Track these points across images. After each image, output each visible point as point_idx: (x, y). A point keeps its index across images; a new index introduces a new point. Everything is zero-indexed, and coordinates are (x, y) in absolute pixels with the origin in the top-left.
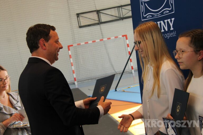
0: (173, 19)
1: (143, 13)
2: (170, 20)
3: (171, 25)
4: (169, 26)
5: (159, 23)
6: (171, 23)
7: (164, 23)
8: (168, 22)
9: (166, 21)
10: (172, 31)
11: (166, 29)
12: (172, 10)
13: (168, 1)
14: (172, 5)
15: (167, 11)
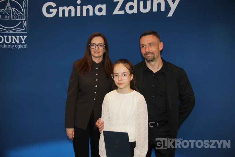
0: (25, 37)
2: (22, 36)
4: (20, 40)
6: (23, 39)
7: (16, 38)
9: (18, 37)
10: (23, 44)
11: (18, 42)
12: (25, 31)
13: (22, 24)
14: (25, 27)
15: (20, 30)
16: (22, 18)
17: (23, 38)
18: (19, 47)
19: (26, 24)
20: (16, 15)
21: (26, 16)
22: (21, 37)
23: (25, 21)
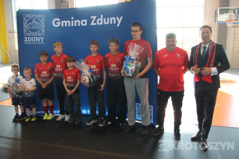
0: (43, 38)
1: (25, 33)
3: (42, 40)
4: (41, 40)
5: (35, 38)
7: (38, 38)
8: (40, 38)
9: (39, 38)
10: (42, 42)
11: (39, 41)
12: (43, 34)
13: (41, 31)
14: (43, 33)
15: (40, 34)
16: (41, 27)
17: (42, 38)
18: (40, 43)
19: (43, 31)
20: (38, 26)
21: (43, 26)
22: (41, 38)
23: (43, 29)
